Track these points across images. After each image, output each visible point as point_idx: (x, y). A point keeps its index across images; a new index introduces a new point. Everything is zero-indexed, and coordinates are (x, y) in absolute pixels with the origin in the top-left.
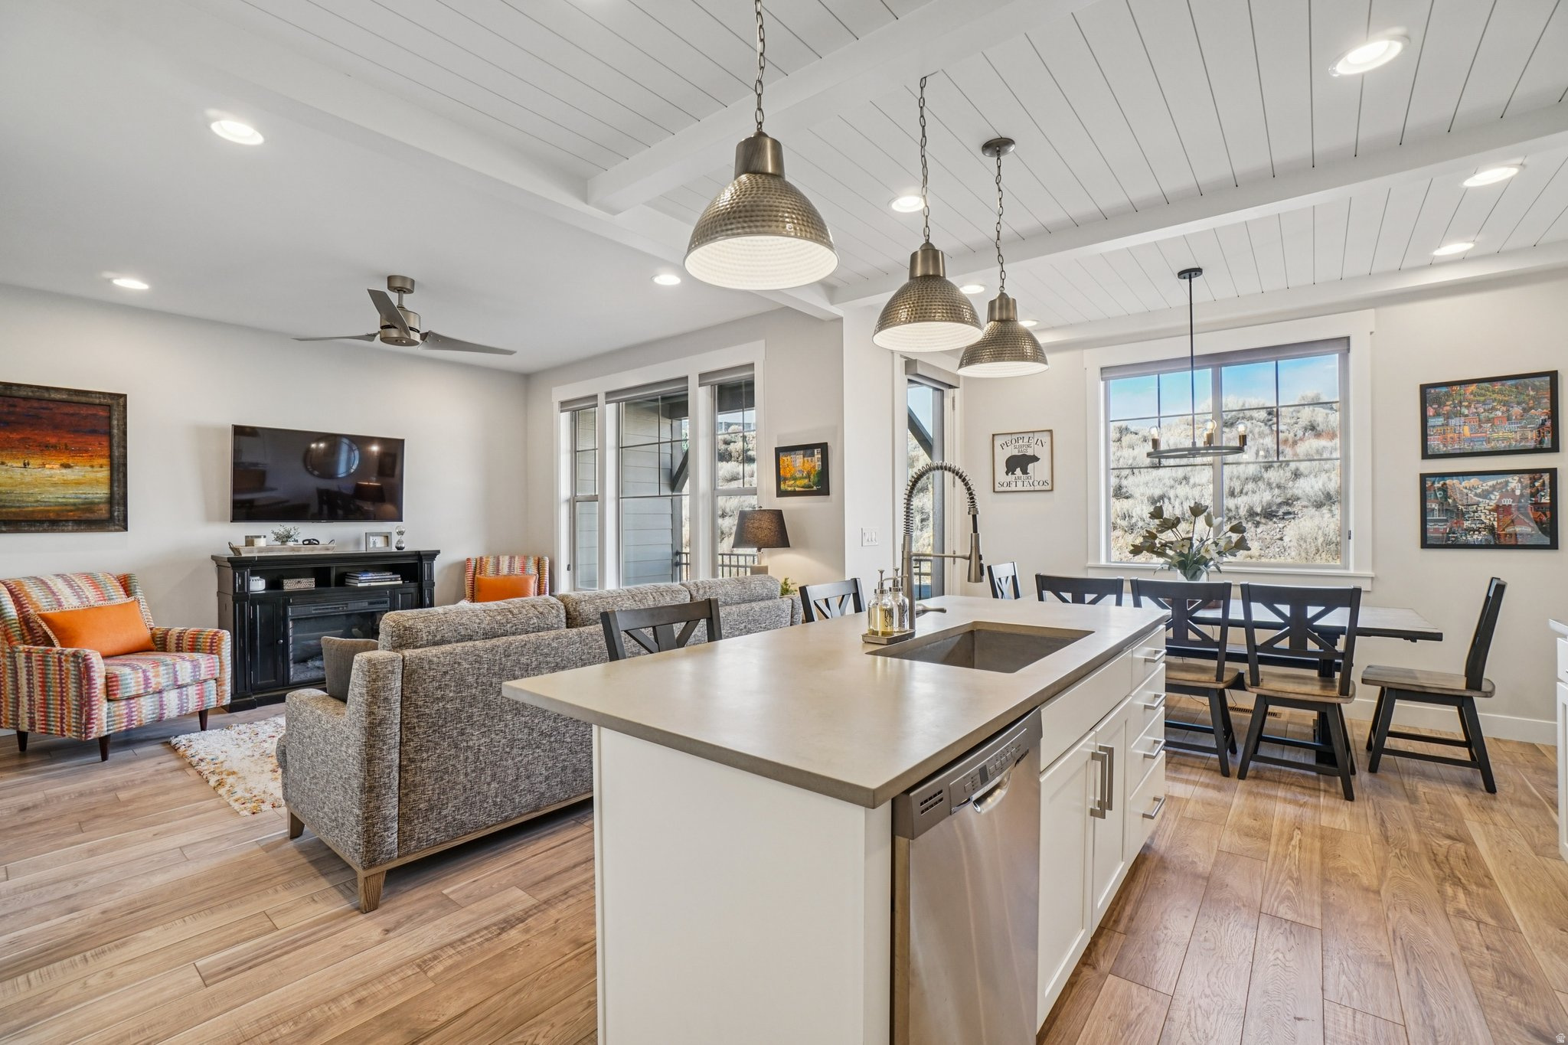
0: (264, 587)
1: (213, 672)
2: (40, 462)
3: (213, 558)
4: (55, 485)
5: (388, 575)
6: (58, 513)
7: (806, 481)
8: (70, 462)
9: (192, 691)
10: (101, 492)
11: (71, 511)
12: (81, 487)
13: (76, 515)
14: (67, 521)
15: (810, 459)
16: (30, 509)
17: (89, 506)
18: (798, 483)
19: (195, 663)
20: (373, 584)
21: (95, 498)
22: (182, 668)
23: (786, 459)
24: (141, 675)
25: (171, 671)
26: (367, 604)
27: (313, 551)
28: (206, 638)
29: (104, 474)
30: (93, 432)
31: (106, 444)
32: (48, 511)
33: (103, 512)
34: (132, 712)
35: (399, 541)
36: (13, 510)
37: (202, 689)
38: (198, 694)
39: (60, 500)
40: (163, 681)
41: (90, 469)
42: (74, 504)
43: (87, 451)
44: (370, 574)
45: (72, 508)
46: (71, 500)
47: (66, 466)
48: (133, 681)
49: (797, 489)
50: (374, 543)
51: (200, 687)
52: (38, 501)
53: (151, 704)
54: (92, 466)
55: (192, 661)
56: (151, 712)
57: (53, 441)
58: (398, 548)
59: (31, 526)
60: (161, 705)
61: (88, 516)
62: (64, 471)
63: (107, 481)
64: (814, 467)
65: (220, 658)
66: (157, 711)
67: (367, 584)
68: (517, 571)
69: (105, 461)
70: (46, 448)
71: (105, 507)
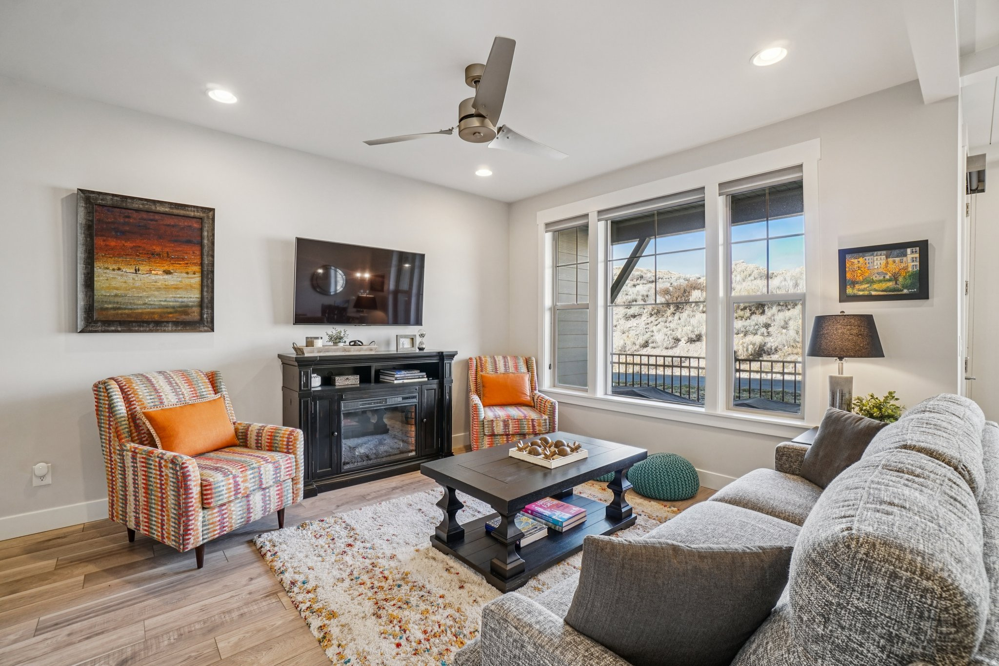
0: (320, 384)
1: (290, 472)
2: (148, 268)
3: (280, 356)
4: (158, 289)
5: (416, 373)
6: (161, 315)
7: (891, 284)
8: (171, 269)
9: (273, 491)
10: (193, 297)
11: (171, 313)
12: (179, 291)
13: (173, 317)
14: (168, 322)
15: (897, 259)
16: (140, 311)
17: (184, 309)
18: (876, 286)
19: (276, 465)
20: (406, 381)
21: (191, 302)
22: (266, 471)
23: (854, 262)
24: (231, 481)
25: (257, 474)
26: (400, 399)
27: (360, 351)
28: (283, 437)
29: (196, 280)
30: (189, 242)
31: (198, 253)
32: (153, 313)
33: (195, 315)
34: (224, 518)
35: (421, 343)
36: (127, 311)
37: (282, 489)
38: (278, 494)
39: (163, 303)
40: (250, 486)
41: (185, 275)
42: (173, 307)
43: (183, 259)
44: (403, 372)
45: (171, 310)
46: (171, 304)
47: (168, 272)
48: (225, 488)
49: (873, 293)
50: (403, 344)
51: (279, 488)
52: (145, 304)
53: (240, 509)
54: (187, 273)
55: (274, 463)
56: (239, 517)
57: (158, 249)
58: (421, 349)
59: (140, 326)
60: (248, 509)
61: (184, 317)
62: (166, 277)
63: (198, 286)
64: (906, 268)
65: (295, 458)
66: (245, 515)
67: (401, 381)
68: (512, 370)
69: (197, 268)
70: (152, 256)
71: (196, 310)
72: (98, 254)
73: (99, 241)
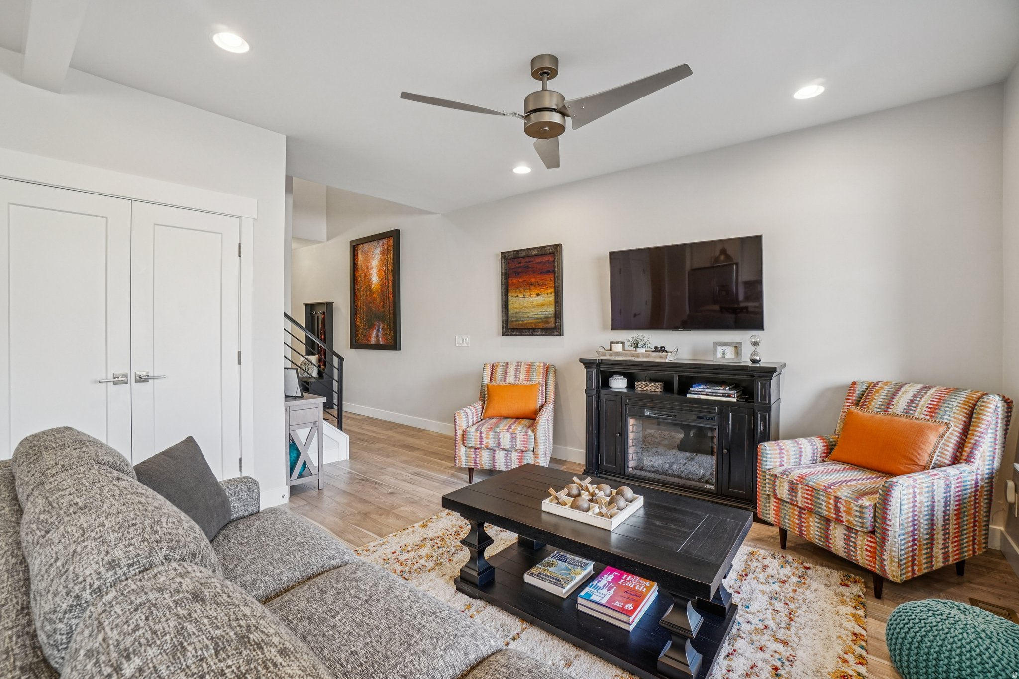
0: (625, 385)
1: (526, 446)
2: (529, 294)
4: (534, 307)
5: (727, 390)
6: (535, 324)
8: (539, 292)
9: (515, 455)
10: (550, 310)
11: (540, 323)
12: (544, 308)
13: (541, 325)
14: (538, 329)
16: (526, 322)
17: (546, 320)
19: (514, 436)
20: (702, 397)
21: (549, 314)
22: (504, 437)
24: (478, 434)
25: (496, 437)
26: (695, 417)
29: (551, 299)
30: (548, 271)
31: (553, 278)
32: (532, 323)
33: (552, 325)
34: (477, 458)
35: (755, 353)
36: (521, 322)
37: (522, 456)
38: (519, 459)
39: (536, 316)
40: (490, 442)
41: (546, 296)
42: (541, 319)
43: (545, 284)
44: (702, 386)
45: (540, 321)
46: (540, 316)
47: (538, 295)
50: (724, 353)
51: (520, 454)
52: (528, 317)
53: (487, 457)
54: (548, 294)
55: (512, 434)
56: (488, 462)
57: (533, 280)
58: (754, 361)
59: (526, 332)
60: (494, 459)
61: (547, 326)
62: (537, 298)
63: (553, 303)
66: (491, 462)
67: (696, 397)
69: (552, 290)
70: (531, 285)
71: (553, 320)
72: (510, 288)
73: (510, 281)
